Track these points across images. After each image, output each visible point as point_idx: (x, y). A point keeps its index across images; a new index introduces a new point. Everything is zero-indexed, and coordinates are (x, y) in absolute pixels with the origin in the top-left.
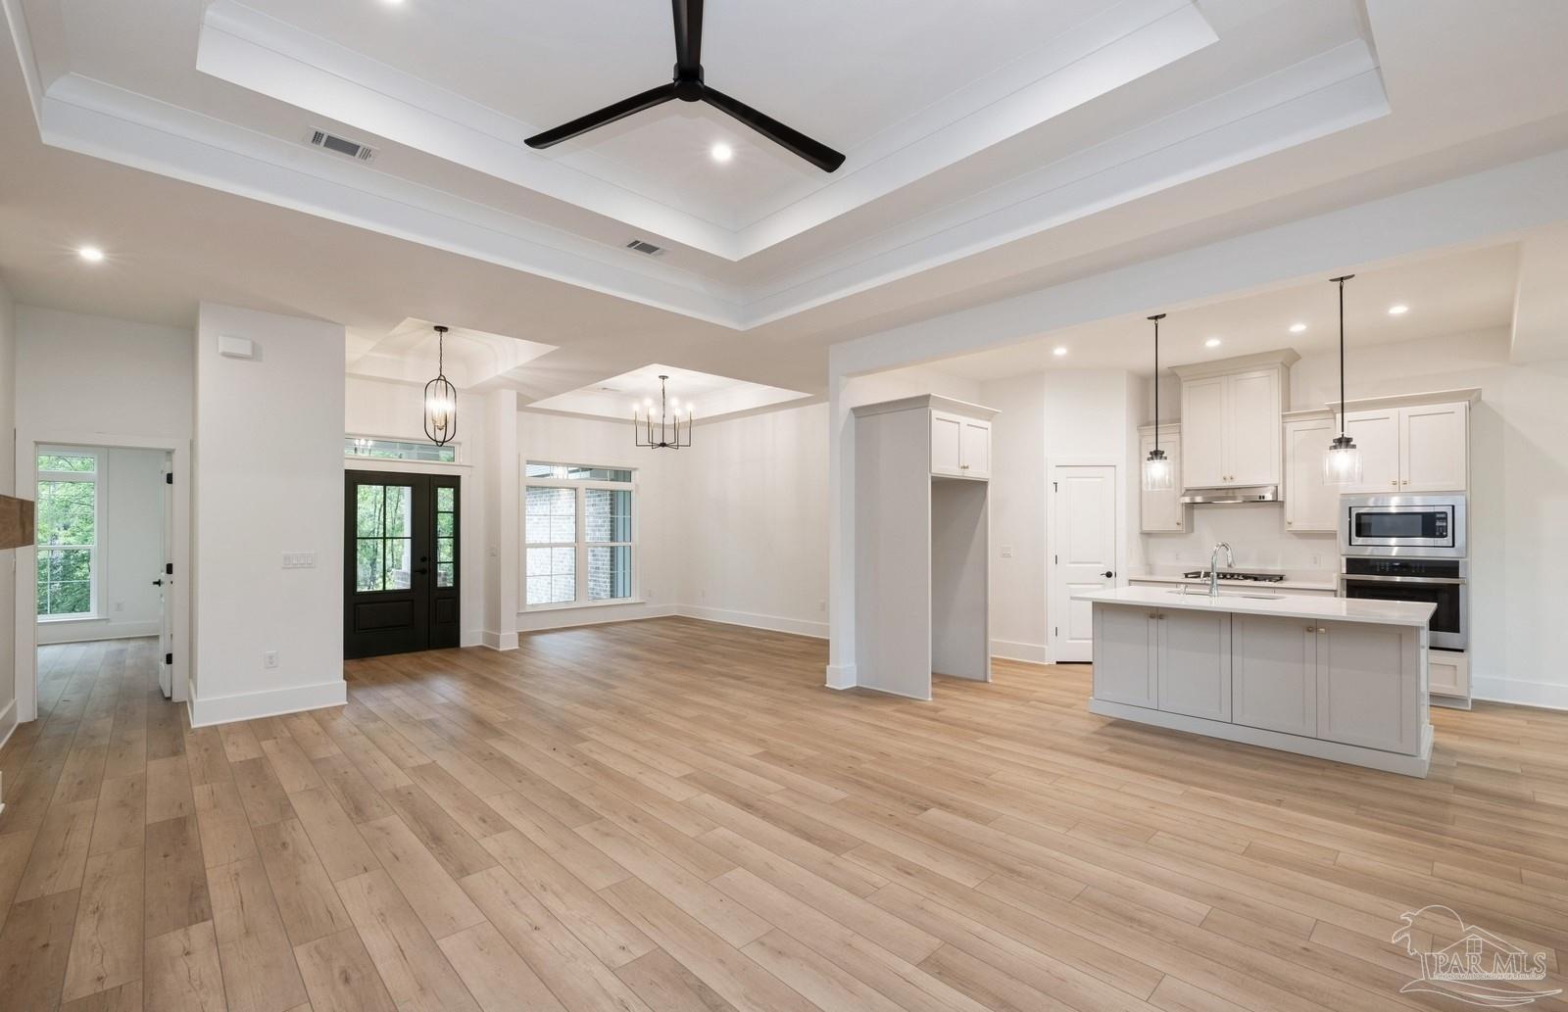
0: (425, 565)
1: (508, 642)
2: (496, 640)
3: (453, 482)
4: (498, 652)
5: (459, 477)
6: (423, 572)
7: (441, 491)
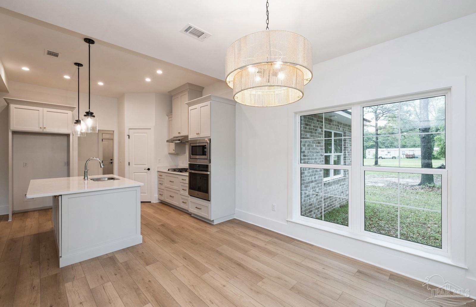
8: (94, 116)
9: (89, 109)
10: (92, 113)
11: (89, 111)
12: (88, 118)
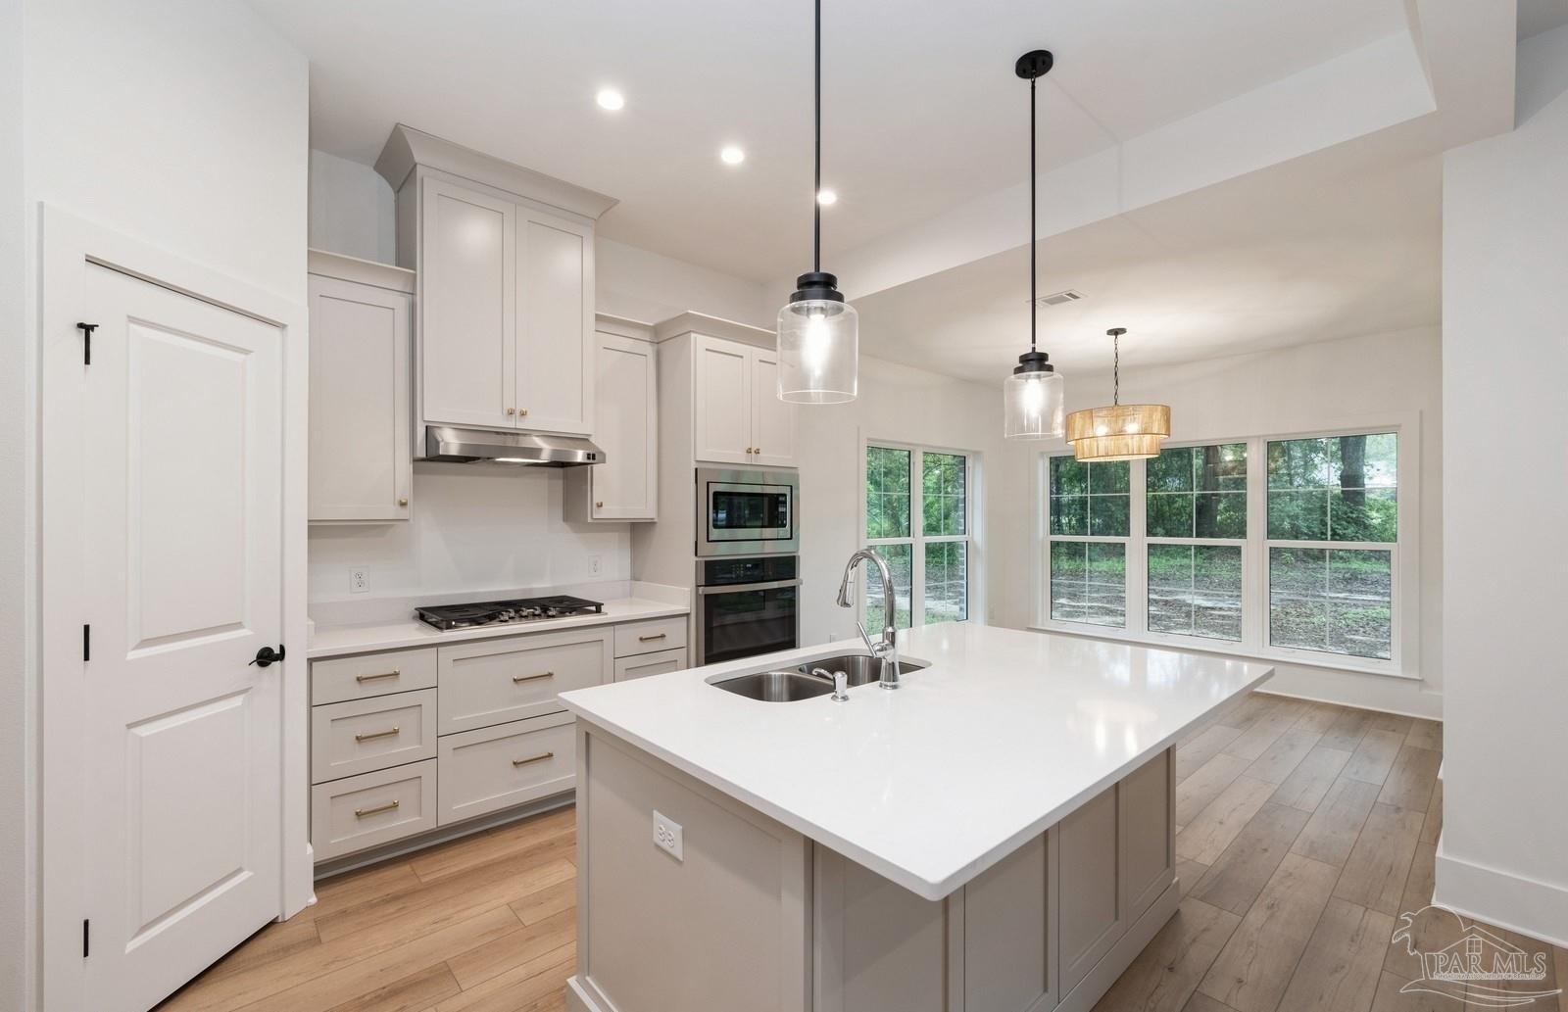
8: (1050, 368)
9: (1034, 341)
10: (1043, 357)
11: (1034, 349)
12: (1029, 377)
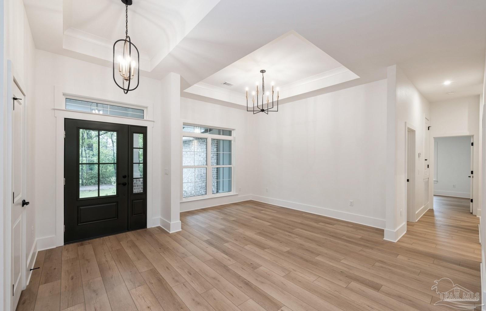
0: (125, 180)
1: (175, 226)
2: (168, 226)
3: (143, 130)
4: (169, 233)
5: (146, 128)
6: (124, 184)
7: (135, 135)
